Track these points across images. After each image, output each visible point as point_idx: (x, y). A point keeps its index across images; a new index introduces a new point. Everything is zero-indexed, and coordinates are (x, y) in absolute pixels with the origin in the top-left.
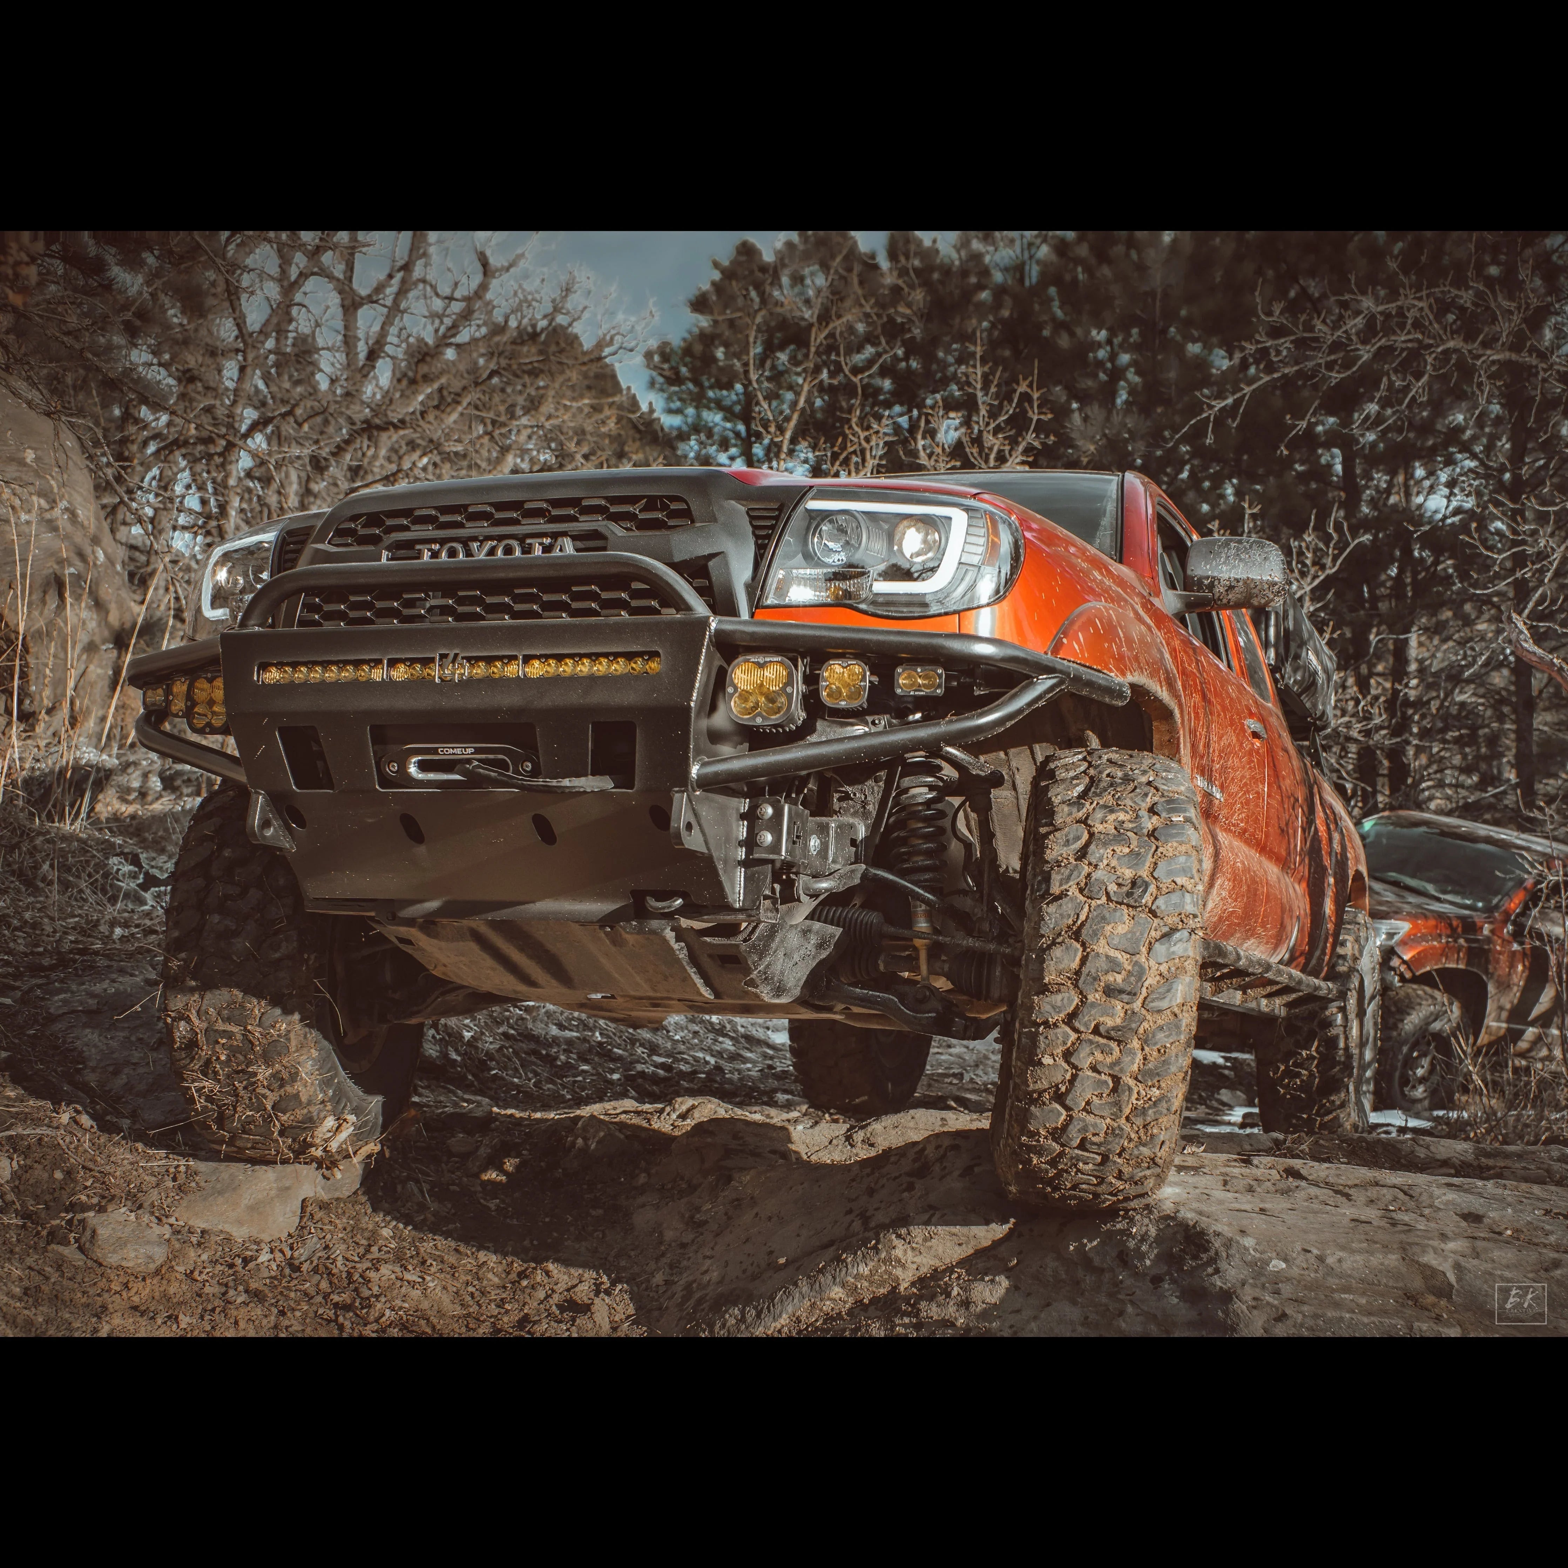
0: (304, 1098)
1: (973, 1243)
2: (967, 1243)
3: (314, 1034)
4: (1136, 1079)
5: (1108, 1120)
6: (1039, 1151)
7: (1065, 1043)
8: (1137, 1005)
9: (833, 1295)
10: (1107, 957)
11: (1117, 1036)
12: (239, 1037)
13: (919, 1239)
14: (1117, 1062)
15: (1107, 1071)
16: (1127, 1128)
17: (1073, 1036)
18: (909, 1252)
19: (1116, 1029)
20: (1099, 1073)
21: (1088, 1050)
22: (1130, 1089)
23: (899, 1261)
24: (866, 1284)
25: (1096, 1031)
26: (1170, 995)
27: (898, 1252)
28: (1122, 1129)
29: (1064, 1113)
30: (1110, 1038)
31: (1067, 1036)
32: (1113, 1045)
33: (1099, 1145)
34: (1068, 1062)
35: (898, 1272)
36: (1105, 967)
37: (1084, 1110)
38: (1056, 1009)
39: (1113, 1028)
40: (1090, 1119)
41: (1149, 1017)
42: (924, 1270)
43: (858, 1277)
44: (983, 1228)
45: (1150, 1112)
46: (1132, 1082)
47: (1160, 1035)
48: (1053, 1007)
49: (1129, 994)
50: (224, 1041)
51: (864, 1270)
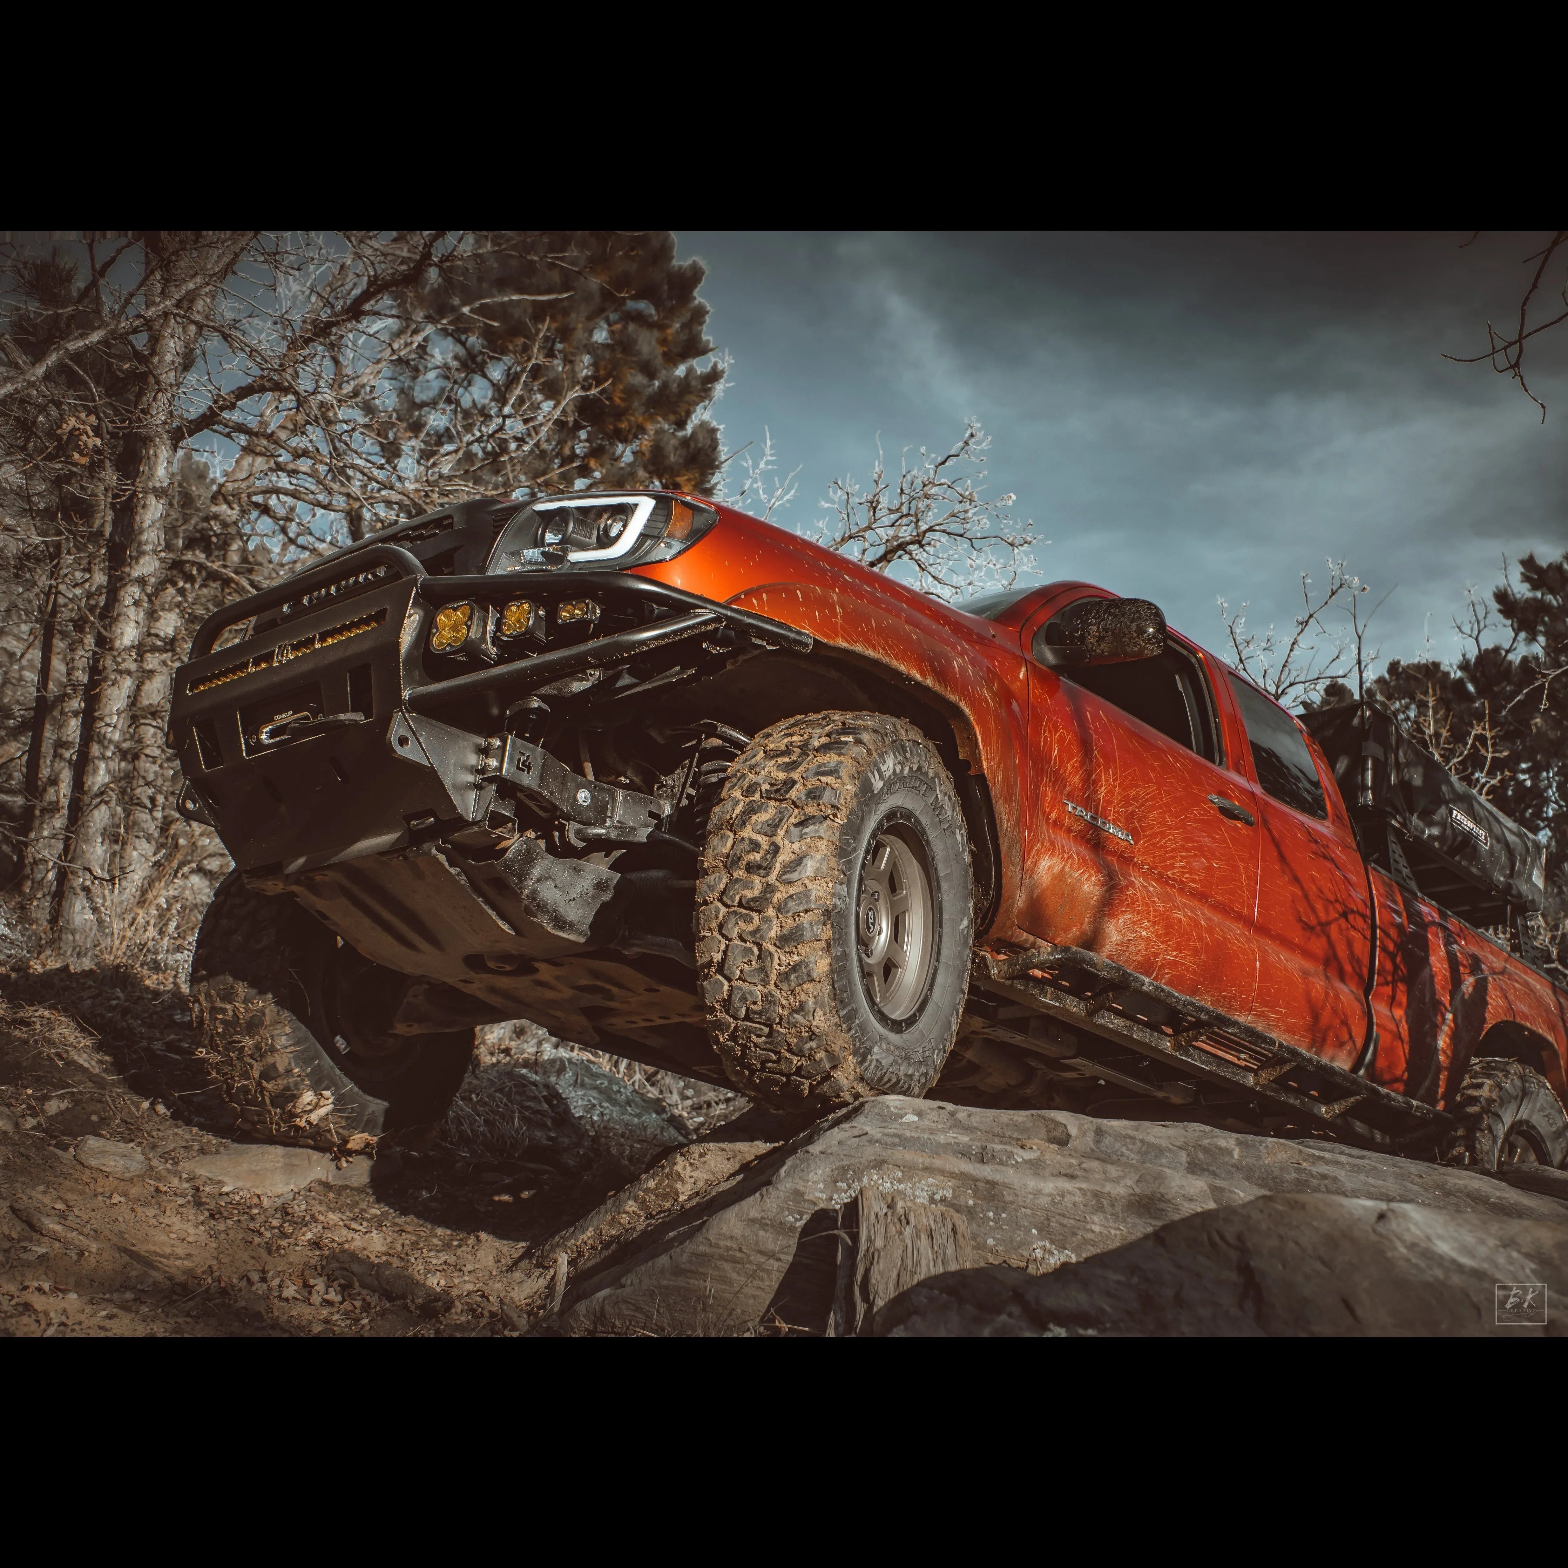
0: (281, 1069)
1: (739, 1157)
2: (734, 1157)
3: (286, 1014)
4: (775, 945)
5: (760, 987)
6: (719, 1026)
7: (717, 917)
8: (772, 878)
9: (628, 1209)
10: (750, 839)
11: (756, 905)
12: (230, 1013)
13: (696, 1156)
14: (757, 930)
15: (750, 938)
16: (777, 993)
17: (723, 910)
18: (689, 1168)
19: (754, 899)
20: (744, 941)
21: (733, 921)
22: (771, 955)
23: (678, 1175)
24: (653, 1197)
25: (740, 905)
26: (799, 869)
27: (679, 1168)
28: (773, 996)
29: (726, 983)
30: (752, 910)
31: (718, 911)
32: (755, 915)
33: (759, 1013)
34: (723, 935)
35: (679, 1185)
36: (748, 848)
37: (740, 979)
38: (711, 888)
39: (752, 899)
40: (746, 986)
41: (782, 889)
42: (700, 1184)
43: (647, 1191)
44: (748, 1144)
45: (792, 977)
46: (772, 949)
47: (791, 904)
48: (709, 887)
49: (765, 869)
50: (220, 1016)
51: (652, 1184)
